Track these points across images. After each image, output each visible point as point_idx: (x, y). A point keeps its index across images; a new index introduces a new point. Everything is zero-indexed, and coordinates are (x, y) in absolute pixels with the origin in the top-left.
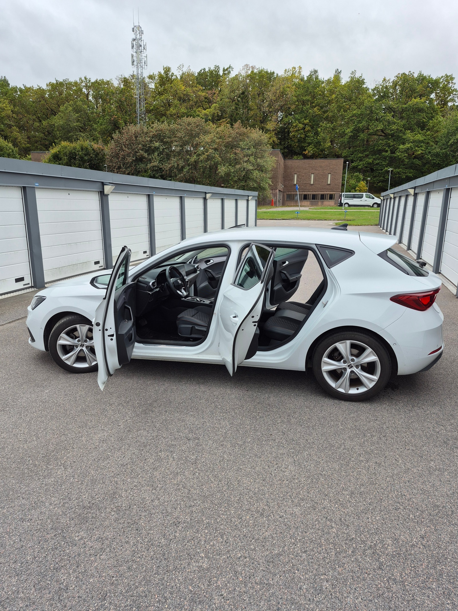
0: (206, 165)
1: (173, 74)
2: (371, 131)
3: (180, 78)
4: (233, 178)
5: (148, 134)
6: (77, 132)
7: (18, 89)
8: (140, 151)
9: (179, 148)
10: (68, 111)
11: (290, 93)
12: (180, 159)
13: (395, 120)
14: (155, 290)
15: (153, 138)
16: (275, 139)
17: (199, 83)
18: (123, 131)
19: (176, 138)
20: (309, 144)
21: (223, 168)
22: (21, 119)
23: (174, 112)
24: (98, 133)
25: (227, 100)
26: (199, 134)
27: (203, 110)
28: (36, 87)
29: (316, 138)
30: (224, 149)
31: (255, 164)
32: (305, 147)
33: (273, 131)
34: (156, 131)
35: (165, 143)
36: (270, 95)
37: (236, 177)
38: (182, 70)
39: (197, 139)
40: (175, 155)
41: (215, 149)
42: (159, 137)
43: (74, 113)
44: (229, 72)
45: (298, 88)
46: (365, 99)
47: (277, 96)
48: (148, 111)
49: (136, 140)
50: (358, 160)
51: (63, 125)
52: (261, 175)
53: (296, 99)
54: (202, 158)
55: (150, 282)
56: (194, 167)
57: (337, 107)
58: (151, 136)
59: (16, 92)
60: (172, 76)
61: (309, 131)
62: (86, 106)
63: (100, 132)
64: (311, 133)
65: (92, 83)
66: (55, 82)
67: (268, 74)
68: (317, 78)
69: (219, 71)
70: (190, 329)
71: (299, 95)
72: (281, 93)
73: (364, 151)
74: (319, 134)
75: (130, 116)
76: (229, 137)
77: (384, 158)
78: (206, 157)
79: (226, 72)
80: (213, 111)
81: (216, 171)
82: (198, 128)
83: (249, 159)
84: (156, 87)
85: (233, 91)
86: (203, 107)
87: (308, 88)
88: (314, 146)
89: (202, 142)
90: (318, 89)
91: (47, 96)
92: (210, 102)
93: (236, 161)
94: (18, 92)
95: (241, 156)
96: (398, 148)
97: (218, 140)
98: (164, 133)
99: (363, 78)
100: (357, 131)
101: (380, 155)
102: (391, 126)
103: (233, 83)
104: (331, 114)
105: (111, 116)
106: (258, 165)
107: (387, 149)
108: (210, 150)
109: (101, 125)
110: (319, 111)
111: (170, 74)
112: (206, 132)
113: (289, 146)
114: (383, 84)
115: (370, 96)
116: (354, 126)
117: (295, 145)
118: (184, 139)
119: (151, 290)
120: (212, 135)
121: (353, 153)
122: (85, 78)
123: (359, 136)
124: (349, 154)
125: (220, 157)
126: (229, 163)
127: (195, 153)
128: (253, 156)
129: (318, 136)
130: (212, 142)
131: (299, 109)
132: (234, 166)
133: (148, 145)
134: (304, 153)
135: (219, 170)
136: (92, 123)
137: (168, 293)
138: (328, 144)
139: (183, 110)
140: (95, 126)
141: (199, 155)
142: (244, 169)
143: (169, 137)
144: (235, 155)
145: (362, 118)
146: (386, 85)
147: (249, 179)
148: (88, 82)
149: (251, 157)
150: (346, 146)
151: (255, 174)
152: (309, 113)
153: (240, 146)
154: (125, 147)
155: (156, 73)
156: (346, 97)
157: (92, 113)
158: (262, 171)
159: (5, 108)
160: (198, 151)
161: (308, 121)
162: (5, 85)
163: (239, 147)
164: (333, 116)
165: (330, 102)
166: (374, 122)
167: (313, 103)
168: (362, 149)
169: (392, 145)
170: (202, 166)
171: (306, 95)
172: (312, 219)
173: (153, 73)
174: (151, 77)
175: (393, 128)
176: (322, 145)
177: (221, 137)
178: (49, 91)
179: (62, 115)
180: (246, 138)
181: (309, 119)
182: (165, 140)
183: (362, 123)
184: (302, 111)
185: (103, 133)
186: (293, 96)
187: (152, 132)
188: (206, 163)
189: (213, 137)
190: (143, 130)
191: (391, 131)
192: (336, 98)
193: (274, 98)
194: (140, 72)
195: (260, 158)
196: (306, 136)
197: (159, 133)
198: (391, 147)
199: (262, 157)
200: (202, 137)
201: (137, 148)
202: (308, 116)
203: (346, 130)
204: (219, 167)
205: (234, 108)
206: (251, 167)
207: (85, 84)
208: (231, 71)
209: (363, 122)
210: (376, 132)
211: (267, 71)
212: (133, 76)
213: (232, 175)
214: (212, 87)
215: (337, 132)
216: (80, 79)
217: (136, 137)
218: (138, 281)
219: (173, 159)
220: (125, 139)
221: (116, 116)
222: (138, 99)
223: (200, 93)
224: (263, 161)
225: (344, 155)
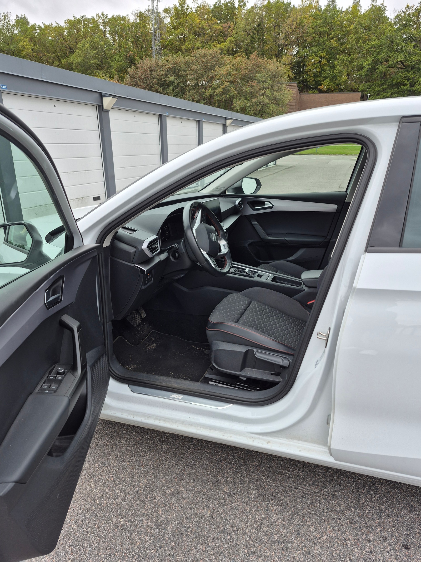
0: (221, 99)
1: (188, 6)
2: (391, 63)
3: (195, 12)
4: (248, 112)
5: (163, 68)
6: (95, 70)
7: (37, 27)
8: (155, 86)
9: (194, 82)
10: (85, 48)
11: (306, 24)
12: (195, 93)
13: (417, 50)
14: (157, 260)
15: (168, 71)
16: (290, 73)
17: (214, 16)
18: (138, 65)
19: (191, 72)
20: (326, 78)
21: (239, 102)
22: (42, 58)
23: (189, 46)
24: (114, 70)
25: (242, 33)
26: (214, 66)
27: (218, 44)
28: (54, 25)
29: (333, 72)
30: (240, 82)
31: (272, 97)
32: (321, 81)
33: (288, 65)
34: (172, 64)
35: (180, 77)
36: (285, 27)
37: (252, 112)
38: (197, 2)
39: (212, 71)
40: (190, 90)
41: (231, 82)
42: (175, 70)
43: (92, 50)
44: (245, 4)
45: (316, 19)
46: (386, 28)
47: (294, 28)
48: (164, 46)
49: (151, 74)
50: (375, 94)
51: (81, 62)
52: (278, 109)
53: (312, 30)
54: (217, 91)
55: (142, 242)
56: (209, 101)
57: (356, 38)
58: (166, 69)
59: (35, 30)
60: (187, 9)
61: (325, 64)
62: (103, 43)
63: (116, 68)
64: (327, 67)
65: (109, 19)
66: (73, 19)
67: (285, 4)
68: (335, 8)
69: (234, 3)
70: (241, 357)
71: (316, 26)
72: (297, 25)
73: (382, 84)
74: (336, 67)
75: (146, 52)
76: (245, 69)
77: (403, 92)
78: (222, 91)
79: (242, 4)
80: (229, 45)
81: (231, 106)
82: (214, 60)
83: (265, 92)
84: (172, 21)
85: (248, 24)
86: (218, 40)
87: (326, 19)
88: (330, 80)
89: (218, 75)
90: (336, 19)
91: (65, 33)
92: (224, 35)
93: (252, 95)
94: (37, 30)
95: (257, 89)
96: (418, 81)
97: (234, 73)
98: (179, 66)
99: (385, 5)
100: (376, 63)
101: (398, 88)
102: (412, 57)
103: (248, 15)
104: (348, 46)
105: (127, 52)
106: (275, 99)
107: (406, 82)
108: (226, 82)
109: (118, 61)
110: (336, 44)
111: (185, 7)
112: (221, 65)
113: (305, 80)
114: (405, 11)
115: (391, 25)
116: (373, 58)
117: (311, 80)
118: (199, 72)
119: (147, 261)
120: (228, 67)
121: (370, 86)
122: (103, 14)
123: (377, 69)
124: (365, 88)
125: (235, 90)
126: (245, 97)
127: (210, 86)
128: (270, 89)
129: (334, 69)
130: (227, 74)
131: (316, 41)
132: (250, 100)
133: (163, 79)
134: (320, 88)
135: (235, 104)
136: (109, 60)
137: (187, 263)
138: (345, 78)
139: (199, 45)
140: (112, 63)
141: (214, 89)
142: (260, 102)
143: (184, 71)
144: (251, 88)
145: (381, 49)
146: (409, 13)
147: (265, 114)
148: (105, 18)
149: (267, 90)
150: (363, 80)
151: (271, 108)
152: (326, 45)
153: (257, 79)
154: (140, 82)
155: (172, 6)
156: (366, 26)
157: (109, 50)
158: (279, 105)
159: (25, 46)
160: (213, 85)
161: (324, 54)
162: (25, 24)
163: (255, 79)
164: (351, 48)
165: (348, 33)
166: (394, 54)
167: (330, 34)
168: (380, 83)
169: (412, 78)
170: (218, 100)
171: (323, 27)
172: (332, 154)
173: (169, 6)
174: (166, 11)
175: (414, 59)
176: (339, 80)
177: (237, 69)
178: (67, 28)
179: (80, 52)
180: (263, 70)
181: (326, 52)
182: (179, 74)
183: (381, 54)
184: (319, 44)
185: (119, 70)
186: (310, 27)
187: (166, 65)
188: (222, 97)
189: (229, 69)
190: (158, 63)
191: (411, 63)
192: (355, 28)
193: (290, 30)
194: (155, 6)
195: (276, 91)
196: (322, 70)
197: (174, 67)
198: (410, 79)
199: (279, 90)
200: (217, 68)
201: (152, 82)
202: (325, 49)
203: (364, 63)
204: (234, 101)
205: (249, 41)
206: (267, 100)
207: (102, 21)
208: (247, 3)
209: (383, 53)
210: (395, 63)
211: (283, 2)
212: (148, 11)
213: (248, 109)
214: (227, 20)
215: (354, 65)
216: (98, 15)
217: (151, 71)
218: (116, 238)
219: (188, 93)
220: (141, 73)
221: (132, 52)
222: (153, 33)
223: (215, 27)
224: (279, 94)
225: (360, 89)
